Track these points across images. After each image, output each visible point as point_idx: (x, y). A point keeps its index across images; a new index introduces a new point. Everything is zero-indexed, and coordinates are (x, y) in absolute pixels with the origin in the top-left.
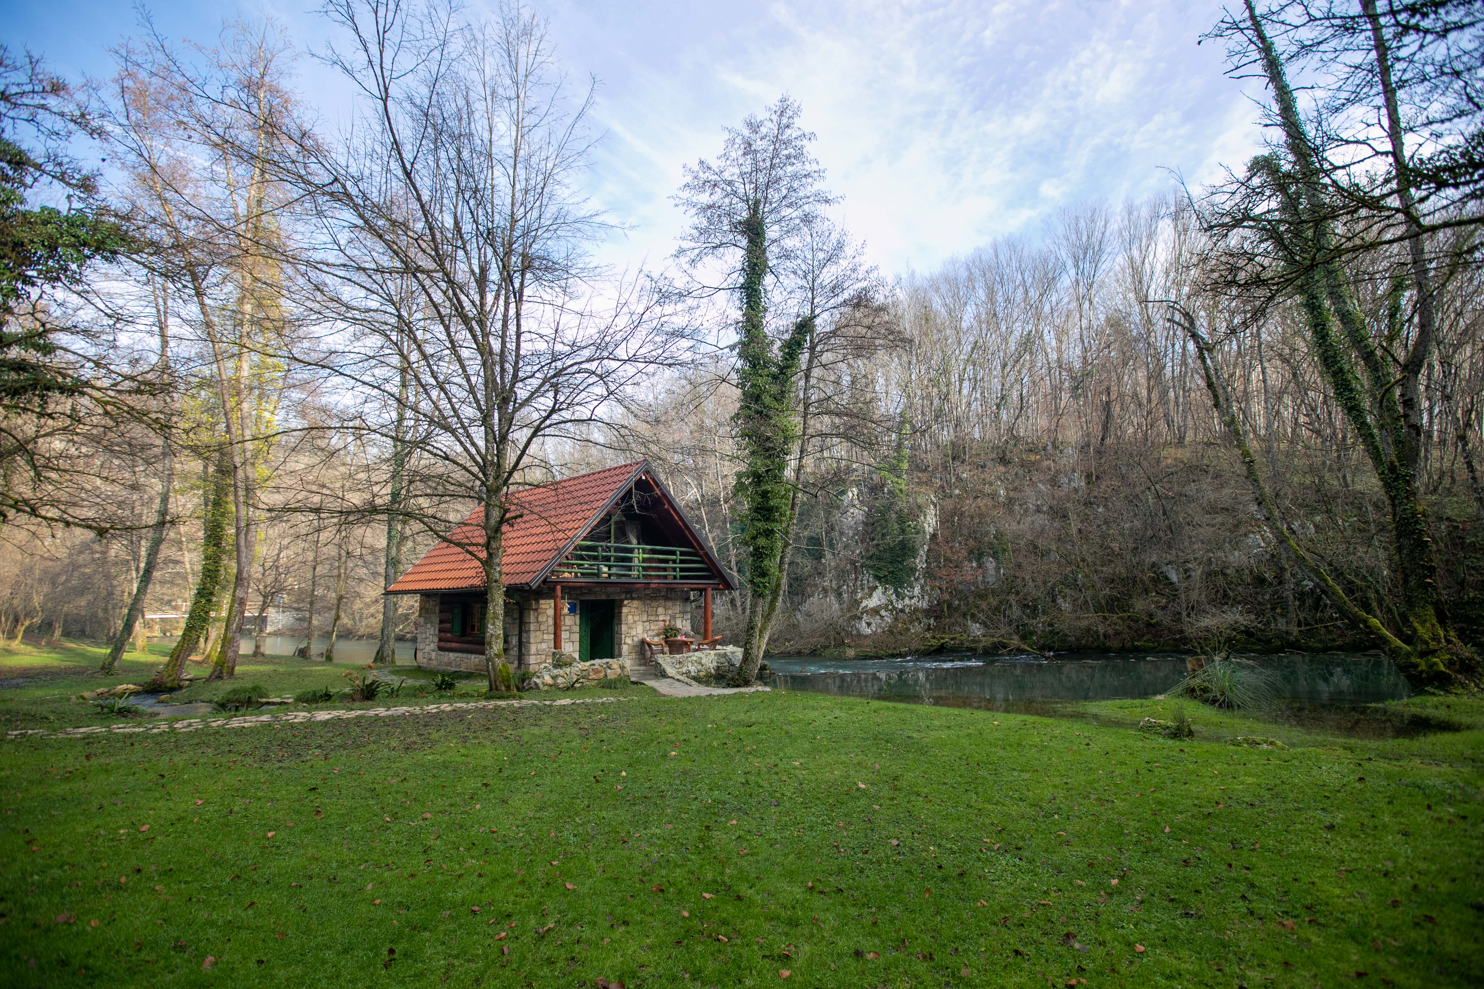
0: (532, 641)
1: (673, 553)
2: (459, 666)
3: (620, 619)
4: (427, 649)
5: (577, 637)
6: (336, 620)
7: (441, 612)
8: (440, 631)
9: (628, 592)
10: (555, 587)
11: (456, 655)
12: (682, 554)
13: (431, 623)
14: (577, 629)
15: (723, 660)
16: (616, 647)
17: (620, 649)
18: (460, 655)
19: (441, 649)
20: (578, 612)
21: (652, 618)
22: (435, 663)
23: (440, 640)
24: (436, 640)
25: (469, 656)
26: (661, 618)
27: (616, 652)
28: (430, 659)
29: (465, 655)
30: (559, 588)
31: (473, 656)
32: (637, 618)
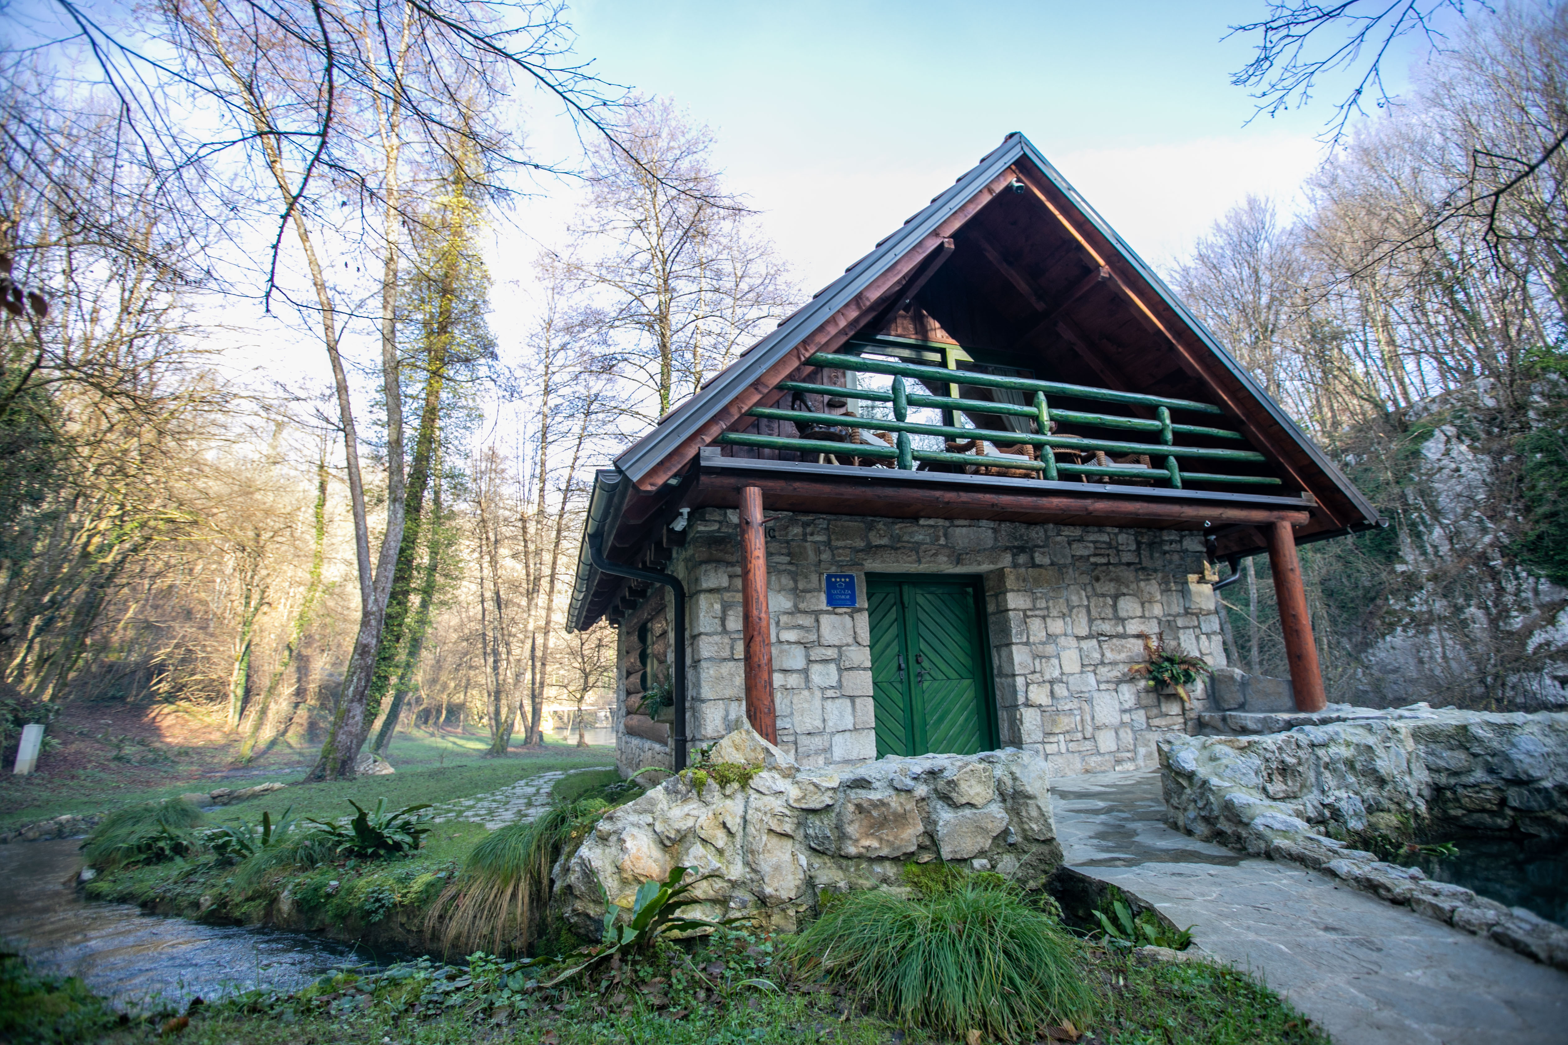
0: (706, 692)
1: (1152, 412)
3: (1005, 631)
5: (864, 682)
8: (628, 692)
9: (1022, 549)
10: (739, 490)
12: (1178, 415)
14: (862, 656)
15: (1457, 759)
16: (1003, 715)
17: (1015, 725)
20: (862, 602)
21: (1107, 627)
23: (628, 712)
24: (625, 711)
26: (1133, 627)
27: (1004, 733)
30: (754, 495)
32: (1057, 626)
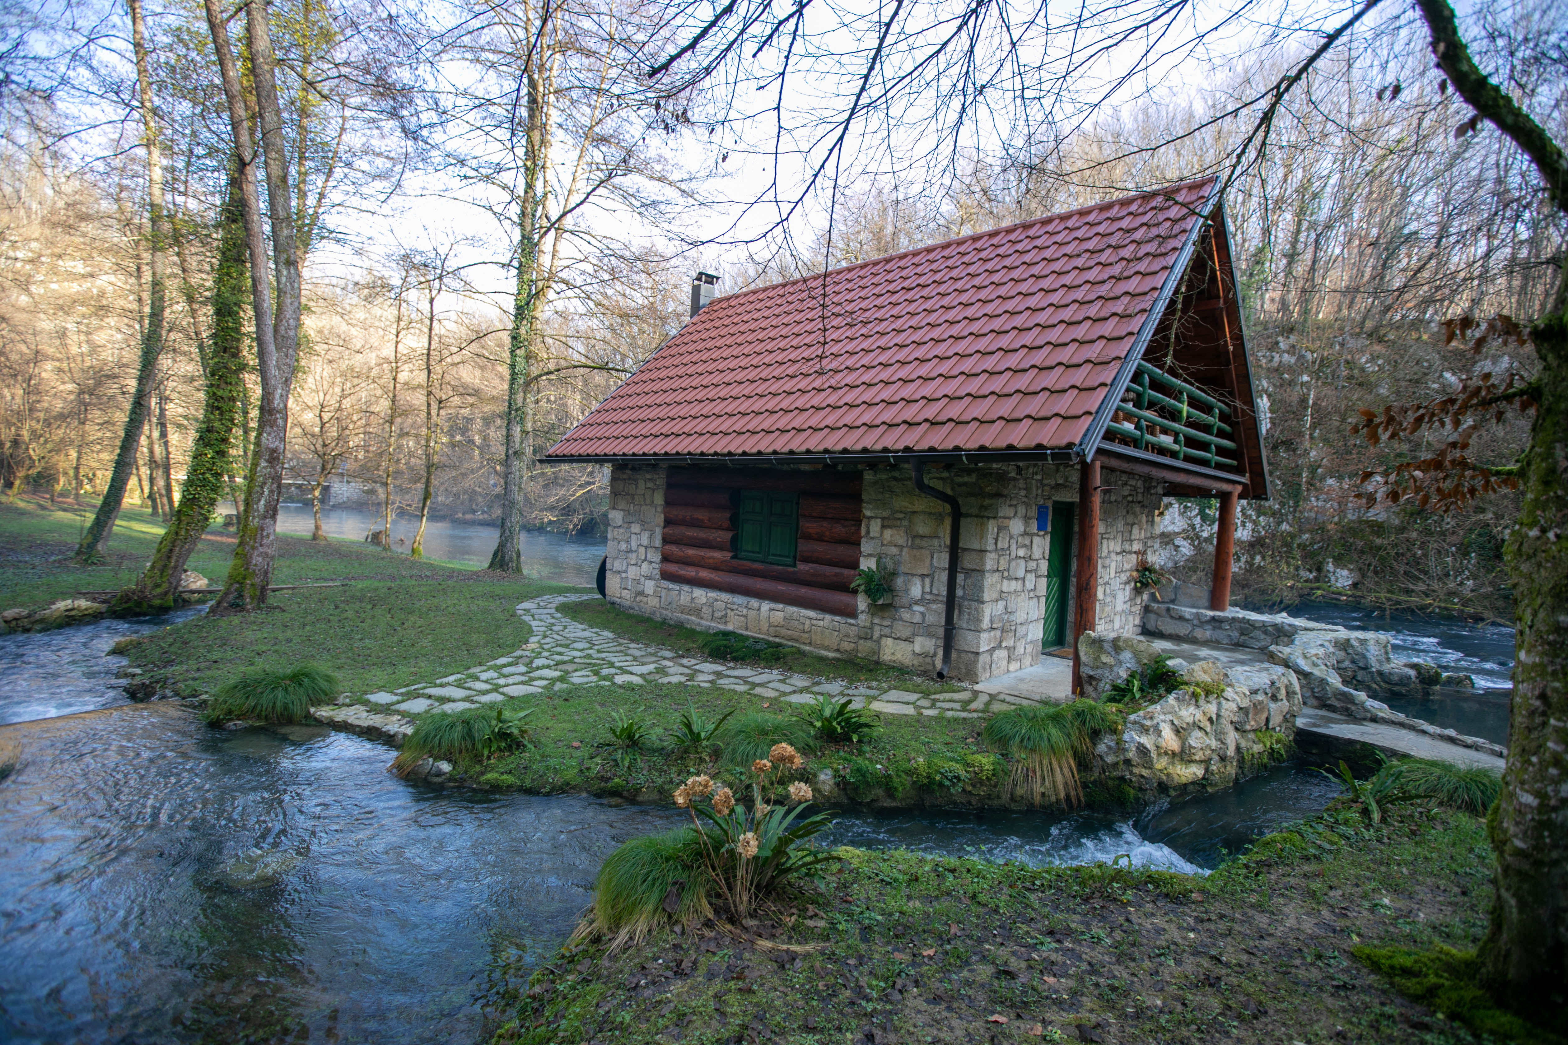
2: (724, 619)
4: (633, 572)
6: (425, 499)
7: (668, 503)
8: (665, 541)
11: (713, 594)
13: (643, 523)
18: (725, 596)
19: (666, 576)
22: (653, 602)
23: (666, 559)
24: (657, 557)
25: (754, 603)
28: (641, 593)
29: (739, 599)
31: (766, 606)
